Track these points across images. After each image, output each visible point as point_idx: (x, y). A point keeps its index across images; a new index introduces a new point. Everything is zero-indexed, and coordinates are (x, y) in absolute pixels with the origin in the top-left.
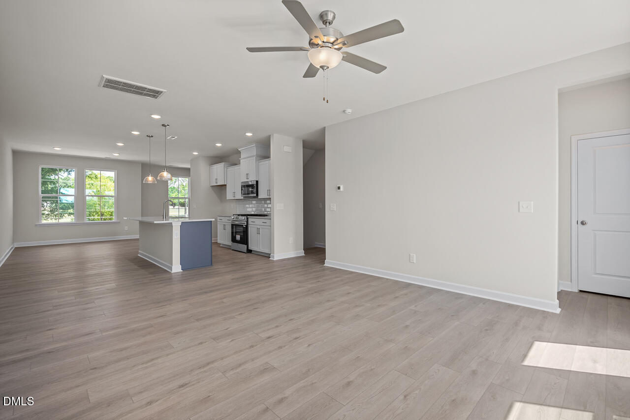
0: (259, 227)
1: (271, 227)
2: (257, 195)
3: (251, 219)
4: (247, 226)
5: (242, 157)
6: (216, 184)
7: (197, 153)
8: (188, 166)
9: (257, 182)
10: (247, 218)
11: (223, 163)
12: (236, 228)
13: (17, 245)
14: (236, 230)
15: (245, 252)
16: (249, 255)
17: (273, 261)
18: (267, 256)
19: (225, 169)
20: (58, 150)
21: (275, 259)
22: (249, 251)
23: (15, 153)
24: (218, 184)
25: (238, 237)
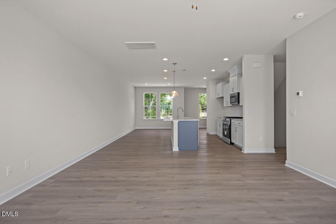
0: (237, 126)
1: (242, 127)
2: (239, 103)
3: (233, 121)
4: (230, 126)
5: (231, 76)
6: (218, 97)
7: (206, 78)
8: (205, 87)
9: (239, 93)
10: (231, 120)
11: (221, 82)
12: (225, 126)
13: (136, 128)
14: (225, 127)
15: (229, 143)
16: (231, 146)
17: (243, 154)
18: (241, 149)
19: (223, 86)
20: (146, 85)
21: (245, 152)
22: (232, 144)
23: (135, 88)
24: (219, 97)
25: (226, 133)
